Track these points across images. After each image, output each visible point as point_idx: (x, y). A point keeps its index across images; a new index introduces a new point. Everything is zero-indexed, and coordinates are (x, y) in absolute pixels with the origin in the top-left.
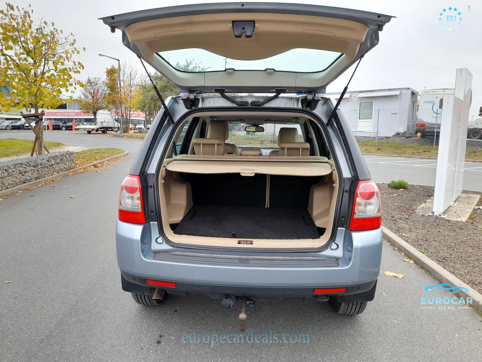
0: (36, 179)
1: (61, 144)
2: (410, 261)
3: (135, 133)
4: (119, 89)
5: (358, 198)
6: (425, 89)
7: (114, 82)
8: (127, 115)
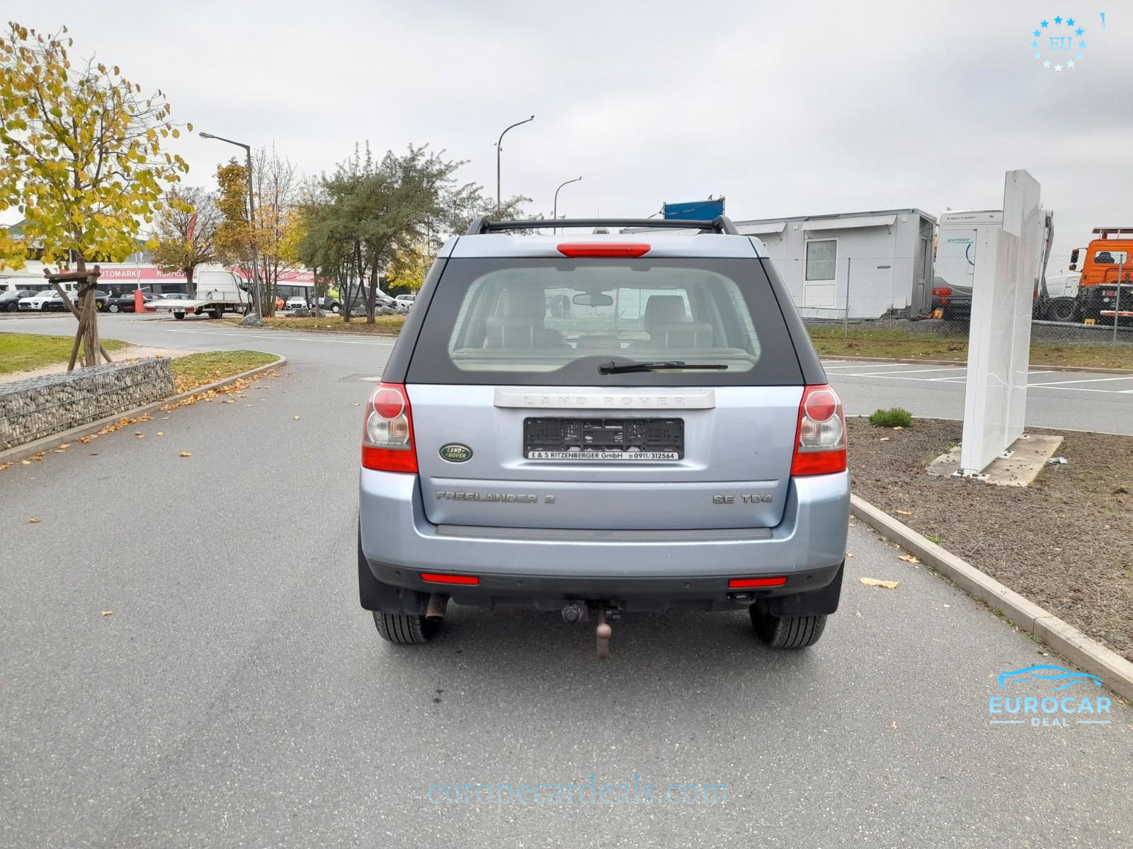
0: (94, 420)
1: (123, 343)
2: (910, 560)
3: (288, 316)
4: (249, 215)
5: (805, 417)
6: (950, 212)
7: (237, 198)
8: (270, 275)
